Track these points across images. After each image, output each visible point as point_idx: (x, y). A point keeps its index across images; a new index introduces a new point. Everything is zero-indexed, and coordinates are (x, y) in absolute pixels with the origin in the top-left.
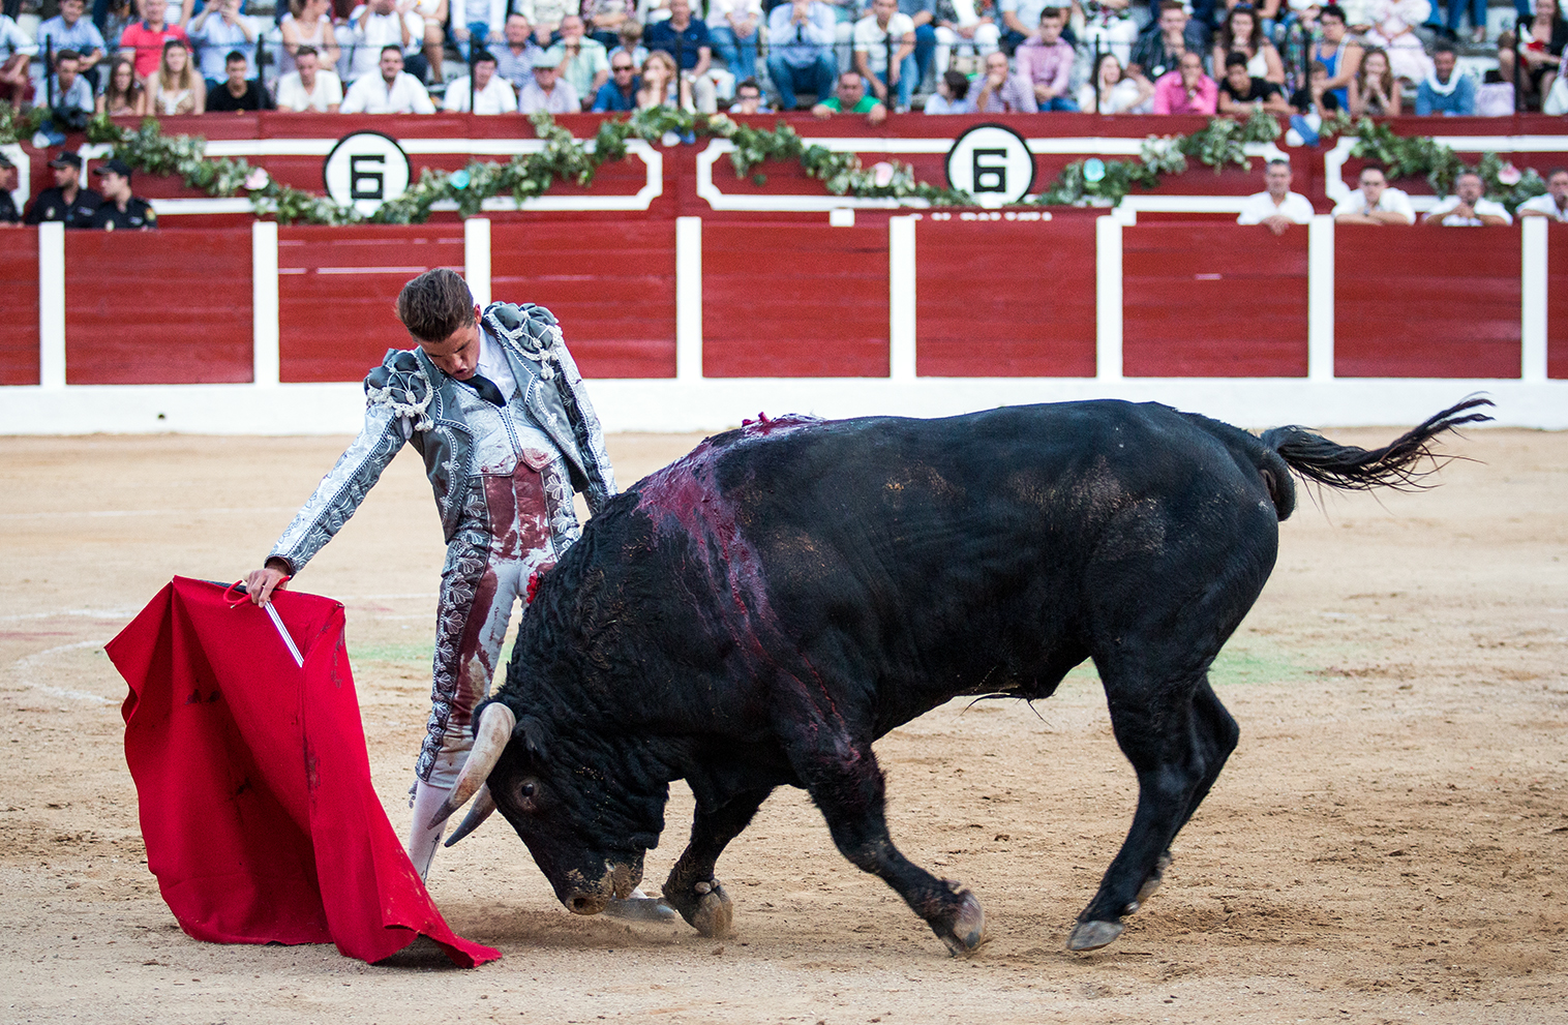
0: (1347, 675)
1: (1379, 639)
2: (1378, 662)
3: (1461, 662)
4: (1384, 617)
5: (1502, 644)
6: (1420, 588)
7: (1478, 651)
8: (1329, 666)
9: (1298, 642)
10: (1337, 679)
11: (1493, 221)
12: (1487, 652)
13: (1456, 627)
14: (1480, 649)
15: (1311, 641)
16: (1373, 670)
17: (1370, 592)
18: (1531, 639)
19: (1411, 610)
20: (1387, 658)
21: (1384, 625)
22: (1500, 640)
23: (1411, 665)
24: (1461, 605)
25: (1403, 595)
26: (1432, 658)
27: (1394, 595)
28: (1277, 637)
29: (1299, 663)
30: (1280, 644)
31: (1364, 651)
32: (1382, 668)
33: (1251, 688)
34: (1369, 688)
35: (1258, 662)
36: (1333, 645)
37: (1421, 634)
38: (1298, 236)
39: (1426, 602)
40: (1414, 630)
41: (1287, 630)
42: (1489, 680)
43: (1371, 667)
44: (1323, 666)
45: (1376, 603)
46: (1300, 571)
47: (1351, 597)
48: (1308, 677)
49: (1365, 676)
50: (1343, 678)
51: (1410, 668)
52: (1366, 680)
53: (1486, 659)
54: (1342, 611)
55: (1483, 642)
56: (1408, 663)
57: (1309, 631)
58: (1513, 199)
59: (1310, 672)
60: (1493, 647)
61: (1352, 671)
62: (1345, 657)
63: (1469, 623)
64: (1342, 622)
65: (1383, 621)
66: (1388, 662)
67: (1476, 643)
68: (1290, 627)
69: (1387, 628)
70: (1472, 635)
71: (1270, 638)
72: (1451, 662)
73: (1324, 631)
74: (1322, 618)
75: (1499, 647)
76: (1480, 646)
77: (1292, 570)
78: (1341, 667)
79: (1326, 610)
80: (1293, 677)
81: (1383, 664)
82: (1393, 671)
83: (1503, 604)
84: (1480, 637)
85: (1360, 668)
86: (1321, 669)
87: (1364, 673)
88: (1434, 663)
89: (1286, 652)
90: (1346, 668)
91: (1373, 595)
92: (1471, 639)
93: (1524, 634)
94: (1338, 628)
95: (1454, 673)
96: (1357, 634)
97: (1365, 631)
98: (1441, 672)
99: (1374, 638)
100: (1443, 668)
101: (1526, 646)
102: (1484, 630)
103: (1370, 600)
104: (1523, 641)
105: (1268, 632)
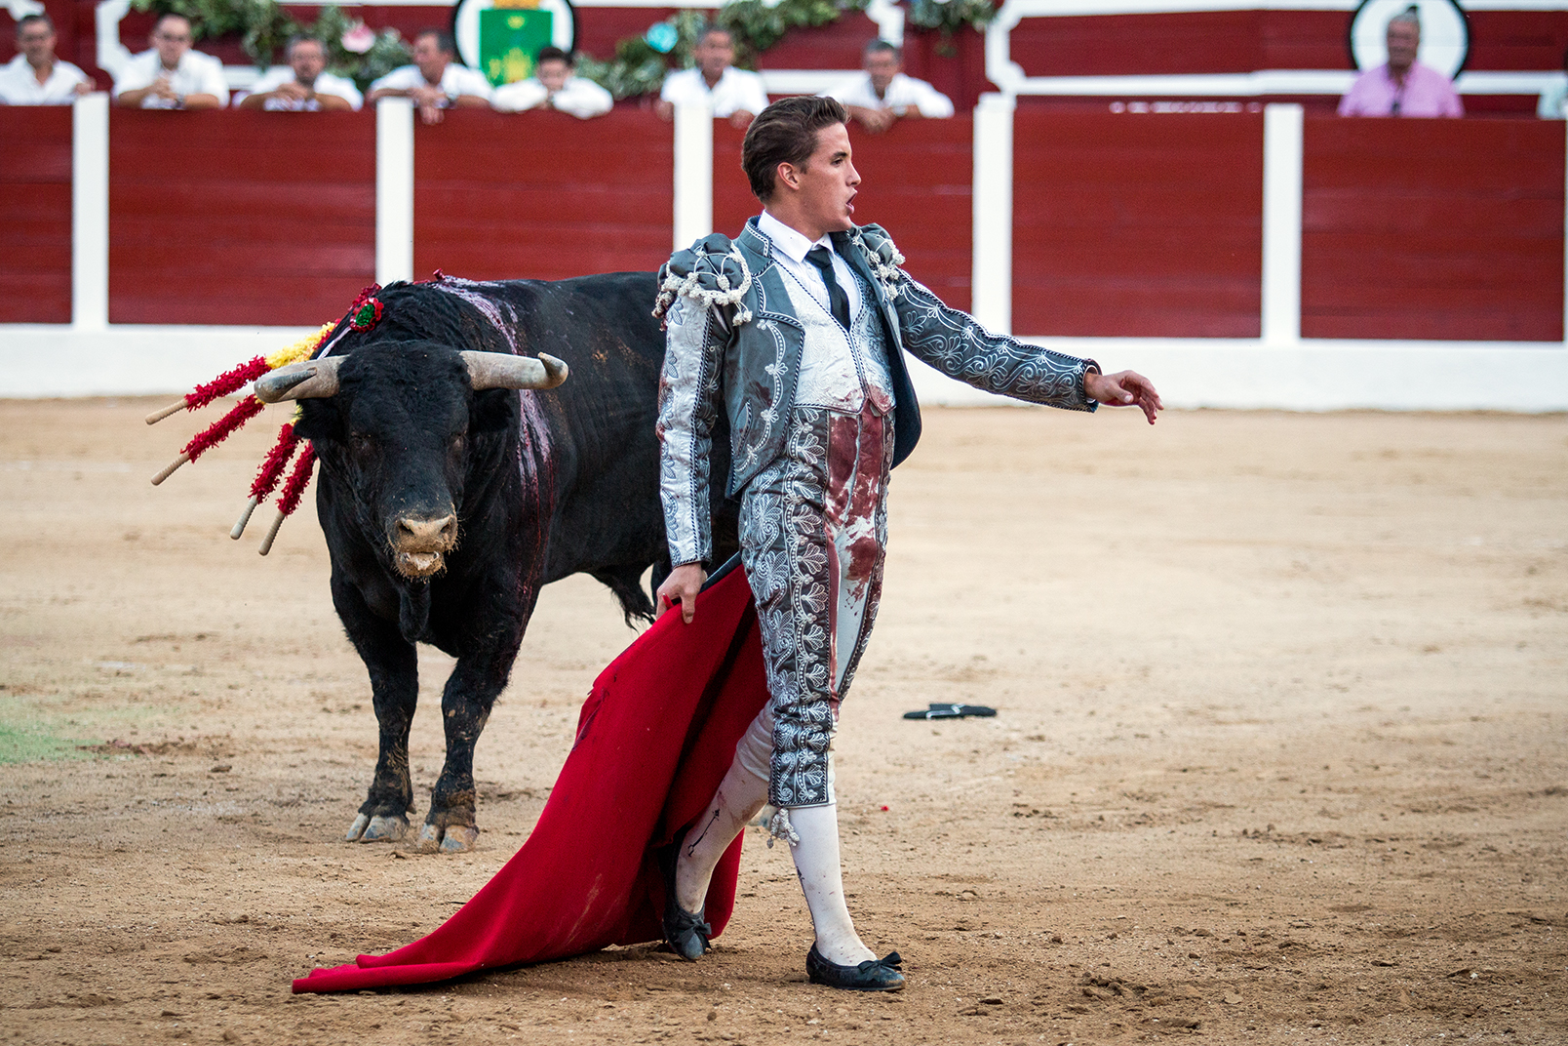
0: (137, 751)
1: (181, 699)
2: (181, 733)
3: (300, 733)
4: (188, 668)
5: (357, 707)
6: (237, 626)
7: (322, 718)
8: (111, 740)
9: (66, 704)
10: (123, 758)
11: (333, 102)
12: (336, 719)
13: (290, 682)
14: (325, 714)
15: (85, 703)
16: (174, 744)
17: (166, 632)
19: (226, 658)
20: (194, 728)
21: (189, 679)
22: (354, 702)
23: (228, 736)
24: (296, 652)
25: (215, 636)
26: (258, 727)
27: (201, 637)
28: (36, 698)
29: (69, 733)
30: (39, 707)
31: (160, 717)
32: (186, 742)
34: (170, 770)
35: (9, 732)
36: (116, 708)
37: (241, 692)
38: (58, 122)
39: (247, 647)
40: (231, 688)
41: (49, 687)
42: (340, 760)
43: (170, 740)
44: (102, 738)
45: (176, 649)
46: (66, 602)
47: (140, 640)
48: (81, 755)
49: (163, 753)
50: (131, 756)
51: (226, 741)
52: (165, 758)
53: (334, 729)
54: (126, 659)
55: (330, 704)
56: (224, 734)
57: (81, 688)
58: (365, 74)
59: (84, 748)
60: (345, 711)
61: (144, 745)
62: (134, 727)
63: (309, 676)
64: (128, 675)
65: (185, 674)
66: (196, 733)
67: (321, 706)
68: (54, 682)
69: (192, 683)
70: (313, 694)
71: (26, 699)
72: (284, 733)
73: (102, 688)
74: (98, 670)
75: (353, 711)
76: (325, 710)
77: (54, 600)
78: (128, 740)
79: (104, 658)
80: (60, 755)
81: (189, 736)
82: (203, 745)
84: (325, 698)
85: (156, 741)
86: (99, 743)
87: (161, 749)
88: (260, 734)
89: (49, 718)
90: (136, 741)
91: (171, 637)
92: (313, 700)
94: (122, 684)
95: (290, 748)
96: (149, 693)
97: (161, 688)
98: (271, 747)
99: (174, 698)
100: (274, 741)
102: (331, 687)
103: (168, 645)
105: (22, 690)
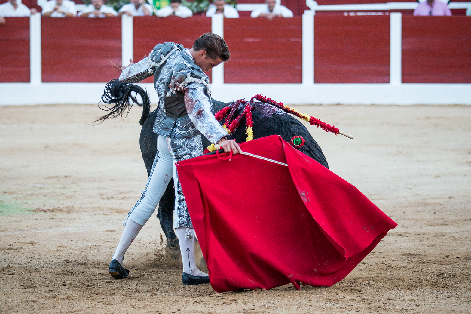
0: (45, 211)
1: (59, 196)
2: (59, 206)
3: (95, 205)
4: (62, 186)
5: (112, 197)
6: (77, 173)
7: (102, 201)
8: (37, 208)
9: (25, 197)
10: (41, 213)
11: (109, 15)
12: (106, 201)
13: (93, 190)
14: (102, 200)
15: (30, 197)
16: (56, 209)
17: (56, 175)
18: (124, 195)
19: (73, 183)
20: (63, 204)
21: (62, 189)
23: (73, 207)
24: (95, 181)
25: (70, 176)
26: (82, 204)
27: (66, 177)
28: (15, 196)
29: (25, 206)
30: (16, 198)
31: (53, 201)
33: (4, 217)
34: (54, 217)
35: (7, 206)
36: (39, 199)
37: (77, 193)
38: (25, 22)
39: (80, 180)
40: (74, 192)
41: (20, 192)
42: (106, 213)
43: (56, 208)
44: (35, 208)
45: (58, 180)
46: (26, 167)
47: (48, 178)
48: (28, 213)
49: (53, 212)
50: (43, 213)
51: (72, 208)
52: (53, 213)
53: (105, 204)
54: (43, 184)
55: (104, 197)
56: (72, 206)
57: (29, 193)
59: (29, 211)
60: (108, 199)
61: (47, 210)
62: (44, 204)
63: (98, 188)
64: (44, 189)
65: (61, 188)
66: (63, 206)
67: (101, 197)
68: (21, 191)
69: (63, 191)
70: (99, 194)
71: (12, 196)
72: (90, 206)
73: (35, 193)
74: (35, 187)
75: (111, 199)
76: (103, 198)
77: (22, 166)
78: (43, 208)
79: (37, 184)
80: (22, 212)
81: (61, 207)
82: (65, 209)
83: (113, 180)
84: (103, 195)
85: (51, 208)
86: (34, 209)
87: (53, 211)
88: (83, 206)
89: (19, 202)
90: (45, 208)
91: (57, 177)
92: (99, 195)
93: (122, 193)
94: (42, 191)
95: (92, 210)
96: (50, 194)
97: (53, 192)
98: (86, 210)
99: (57, 195)
100: (87, 208)
101: (123, 198)
102: (105, 191)
103: (56, 179)
104: (121, 196)
105: (11, 193)
